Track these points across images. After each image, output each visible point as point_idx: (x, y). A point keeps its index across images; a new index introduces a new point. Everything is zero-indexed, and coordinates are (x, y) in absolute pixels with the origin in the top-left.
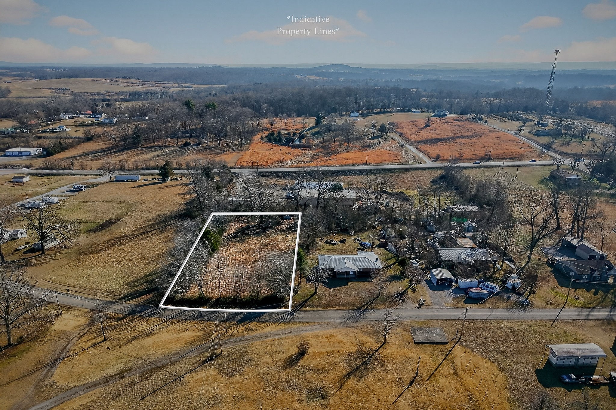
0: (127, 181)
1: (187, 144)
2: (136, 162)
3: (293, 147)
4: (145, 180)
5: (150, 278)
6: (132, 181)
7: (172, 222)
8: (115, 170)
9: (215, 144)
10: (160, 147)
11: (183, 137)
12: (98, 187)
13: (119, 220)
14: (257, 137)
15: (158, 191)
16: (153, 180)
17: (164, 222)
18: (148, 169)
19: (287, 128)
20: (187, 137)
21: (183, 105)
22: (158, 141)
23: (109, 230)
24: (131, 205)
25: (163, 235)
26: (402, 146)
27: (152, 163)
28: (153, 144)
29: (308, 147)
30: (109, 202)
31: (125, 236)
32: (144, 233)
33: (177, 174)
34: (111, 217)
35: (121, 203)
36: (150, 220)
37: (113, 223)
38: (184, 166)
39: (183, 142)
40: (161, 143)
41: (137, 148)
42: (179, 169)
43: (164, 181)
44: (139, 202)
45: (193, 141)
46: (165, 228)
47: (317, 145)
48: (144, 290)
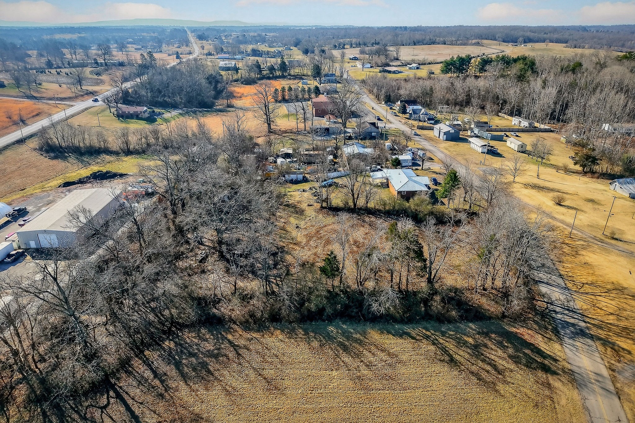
48: (507, 347)
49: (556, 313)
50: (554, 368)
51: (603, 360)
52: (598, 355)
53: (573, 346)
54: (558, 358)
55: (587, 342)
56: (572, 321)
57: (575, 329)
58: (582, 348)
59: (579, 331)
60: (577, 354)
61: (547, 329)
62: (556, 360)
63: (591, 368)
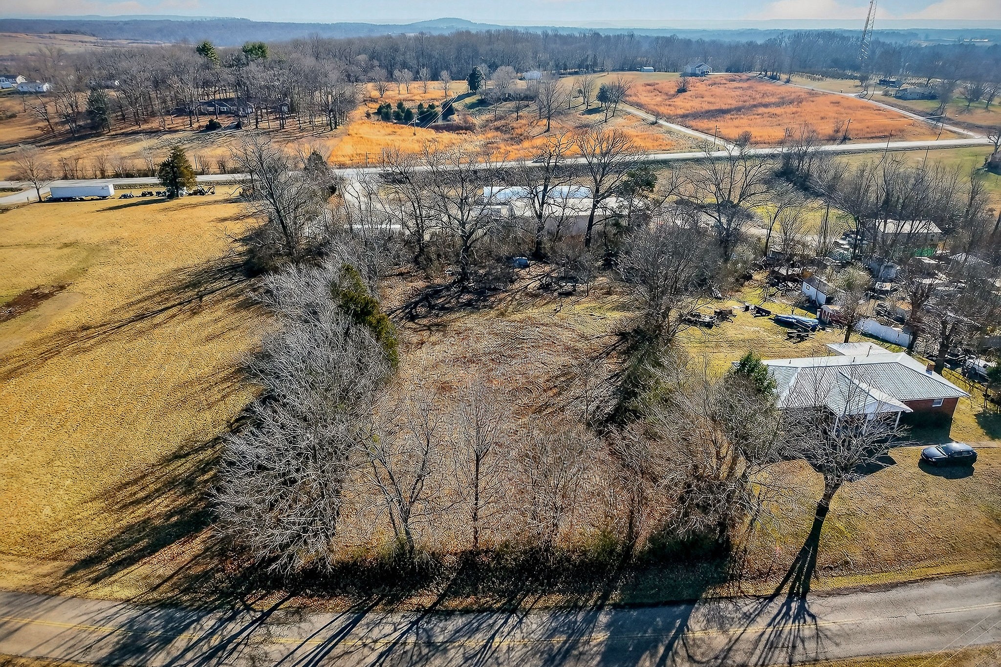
0: (82, 200)
1: (213, 126)
2: (101, 160)
3: (437, 129)
4: (125, 196)
5: (183, 468)
6: (92, 199)
7: (217, 285)
8: (51, 178)
9: (275, 124)
10: (153, 133)
11: (202, 114)
12: (9, 213)
13: (62, 288)
14: (360, 112)
15: (161, 216)
16: (144, 195)
17: (194, 285)
18: (129, 175)
19: (413, 98)
20: (210, 113)
21: (195, 52)
22: (146, 121)
23: (35, 317)
24: (94, 249)
25: (197, 320)
26: (653, 124)
27: (140, 164)
28: (136, 128)
29: (468, 128)
30: (35, 246)
31: (85, 328)
32: (141, 317)
33: (201, 183)
34: (41, 281)
35: (66, 245)
36: (153, 283)
37: (46, 296)
38: (214, 167)
39: (204, 121)
40: (155, 124)
41: (99, 135)
42: (202, 173)
43: (172, 196)
44: (116, 242)
45: (225, 121)
46: (201, 300)
47: (485, 126)
48: (168, 519)
49: (222, 622)
50: (81, 573)
51: (38, 658)
52: (55, 654)
53: (109, 619)
54: (98, 585)
55: (101, 649)
56: (181, 642)
57: (152, 640)
58: (94, 632)
59: (141, 643)
60: (85, 618)
61: (185, 591)
62: (96, 580)
63: (34, 628)
